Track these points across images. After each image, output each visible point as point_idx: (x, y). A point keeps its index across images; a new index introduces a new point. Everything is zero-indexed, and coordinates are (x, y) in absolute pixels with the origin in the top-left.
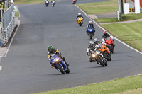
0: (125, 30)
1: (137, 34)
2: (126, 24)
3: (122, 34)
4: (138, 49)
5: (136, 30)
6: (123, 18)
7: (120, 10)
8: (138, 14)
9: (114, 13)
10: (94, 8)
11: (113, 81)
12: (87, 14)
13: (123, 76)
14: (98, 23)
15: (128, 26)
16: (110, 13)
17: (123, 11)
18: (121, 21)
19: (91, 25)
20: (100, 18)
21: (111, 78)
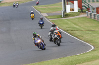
0: (67, 24)
1: (76, 26)
2: (67, 20)
3: (65, 26)
4: (76, 37)
5: (75, 24)
6: (66, 15)
7: (63, 10)
8: (76, 13)
9: (59, 12)
10: (45, 9)
11: (59, 59)
12: (40, 13)
13: (66, 56)
14: (48, 19)
15: (69, 21)
16: (57, 12)
17: (65, 11)
18: (64, 17)
19: (42, 19)
20: (49, 16)
21: (57, 57)
